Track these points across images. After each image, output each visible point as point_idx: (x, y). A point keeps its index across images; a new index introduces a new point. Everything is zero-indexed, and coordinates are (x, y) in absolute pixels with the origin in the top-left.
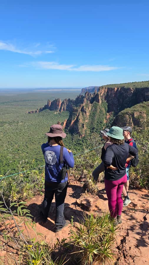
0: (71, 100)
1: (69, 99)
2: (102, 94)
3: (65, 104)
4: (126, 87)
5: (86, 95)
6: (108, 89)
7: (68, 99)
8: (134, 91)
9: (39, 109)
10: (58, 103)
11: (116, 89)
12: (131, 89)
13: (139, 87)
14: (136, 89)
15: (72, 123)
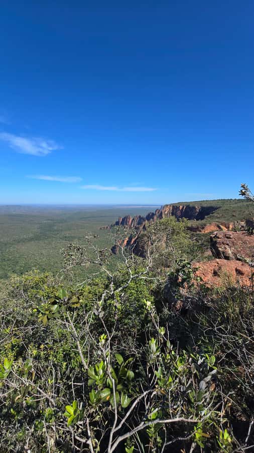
0: (141, 217)
1: (140, 216)
2: (166, 212)
3: (136, 221)
4: (191, 205)
5: (157, 212)
6: (173, 206)
7: (138, 216)
8: (199, 210)
9: (110, 225)
10: (128, 220)
11: (181, 207)
12: (197, 207)
13: (205, 205)
14: (202, 207)
15: (132, 242)
